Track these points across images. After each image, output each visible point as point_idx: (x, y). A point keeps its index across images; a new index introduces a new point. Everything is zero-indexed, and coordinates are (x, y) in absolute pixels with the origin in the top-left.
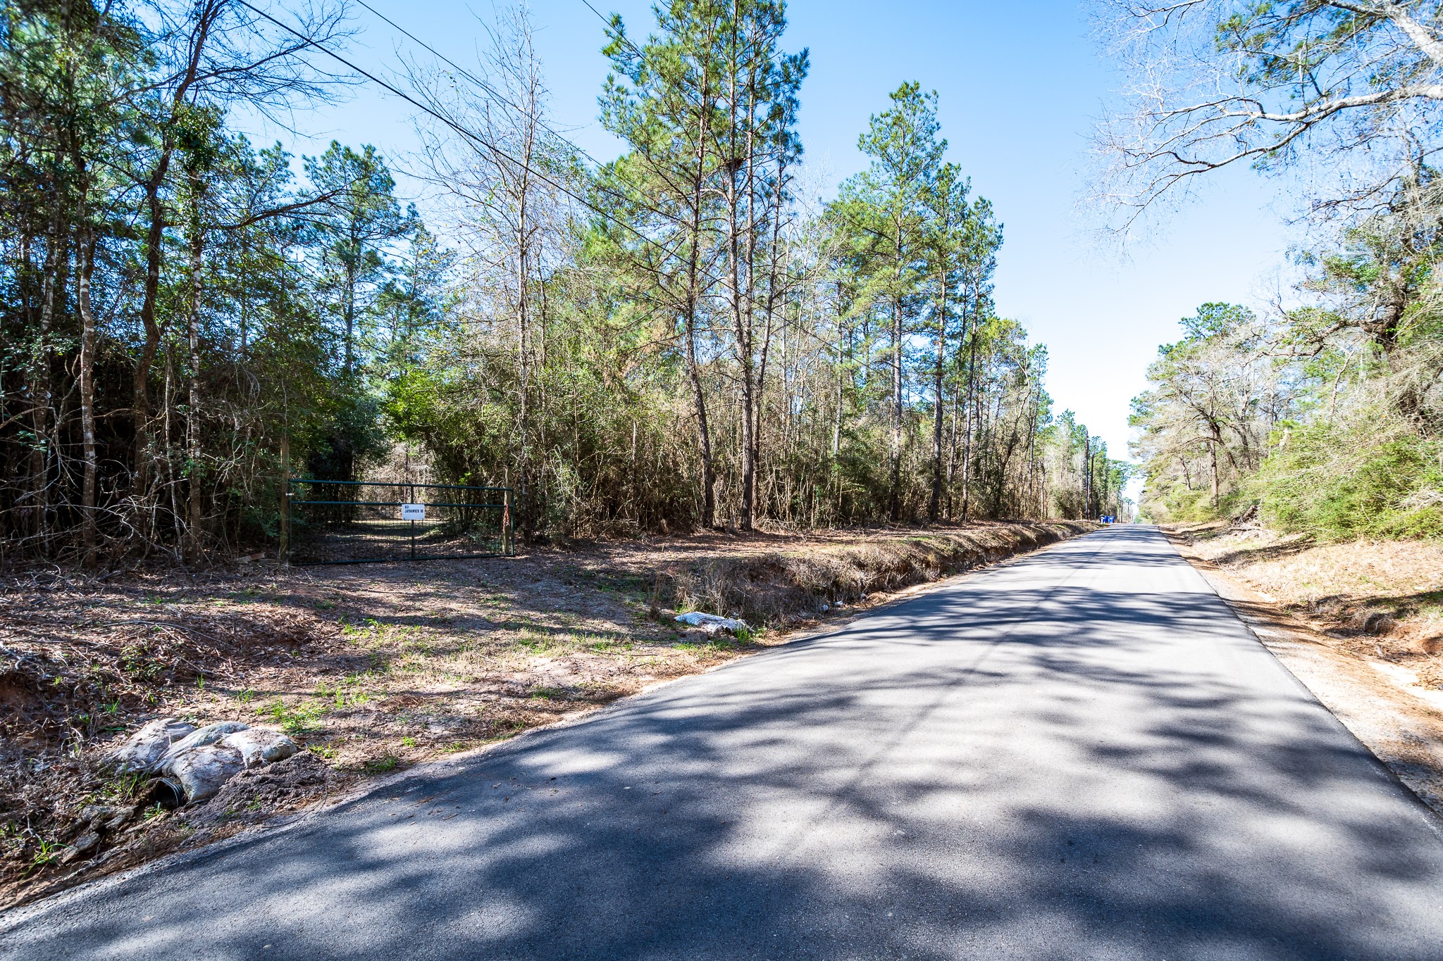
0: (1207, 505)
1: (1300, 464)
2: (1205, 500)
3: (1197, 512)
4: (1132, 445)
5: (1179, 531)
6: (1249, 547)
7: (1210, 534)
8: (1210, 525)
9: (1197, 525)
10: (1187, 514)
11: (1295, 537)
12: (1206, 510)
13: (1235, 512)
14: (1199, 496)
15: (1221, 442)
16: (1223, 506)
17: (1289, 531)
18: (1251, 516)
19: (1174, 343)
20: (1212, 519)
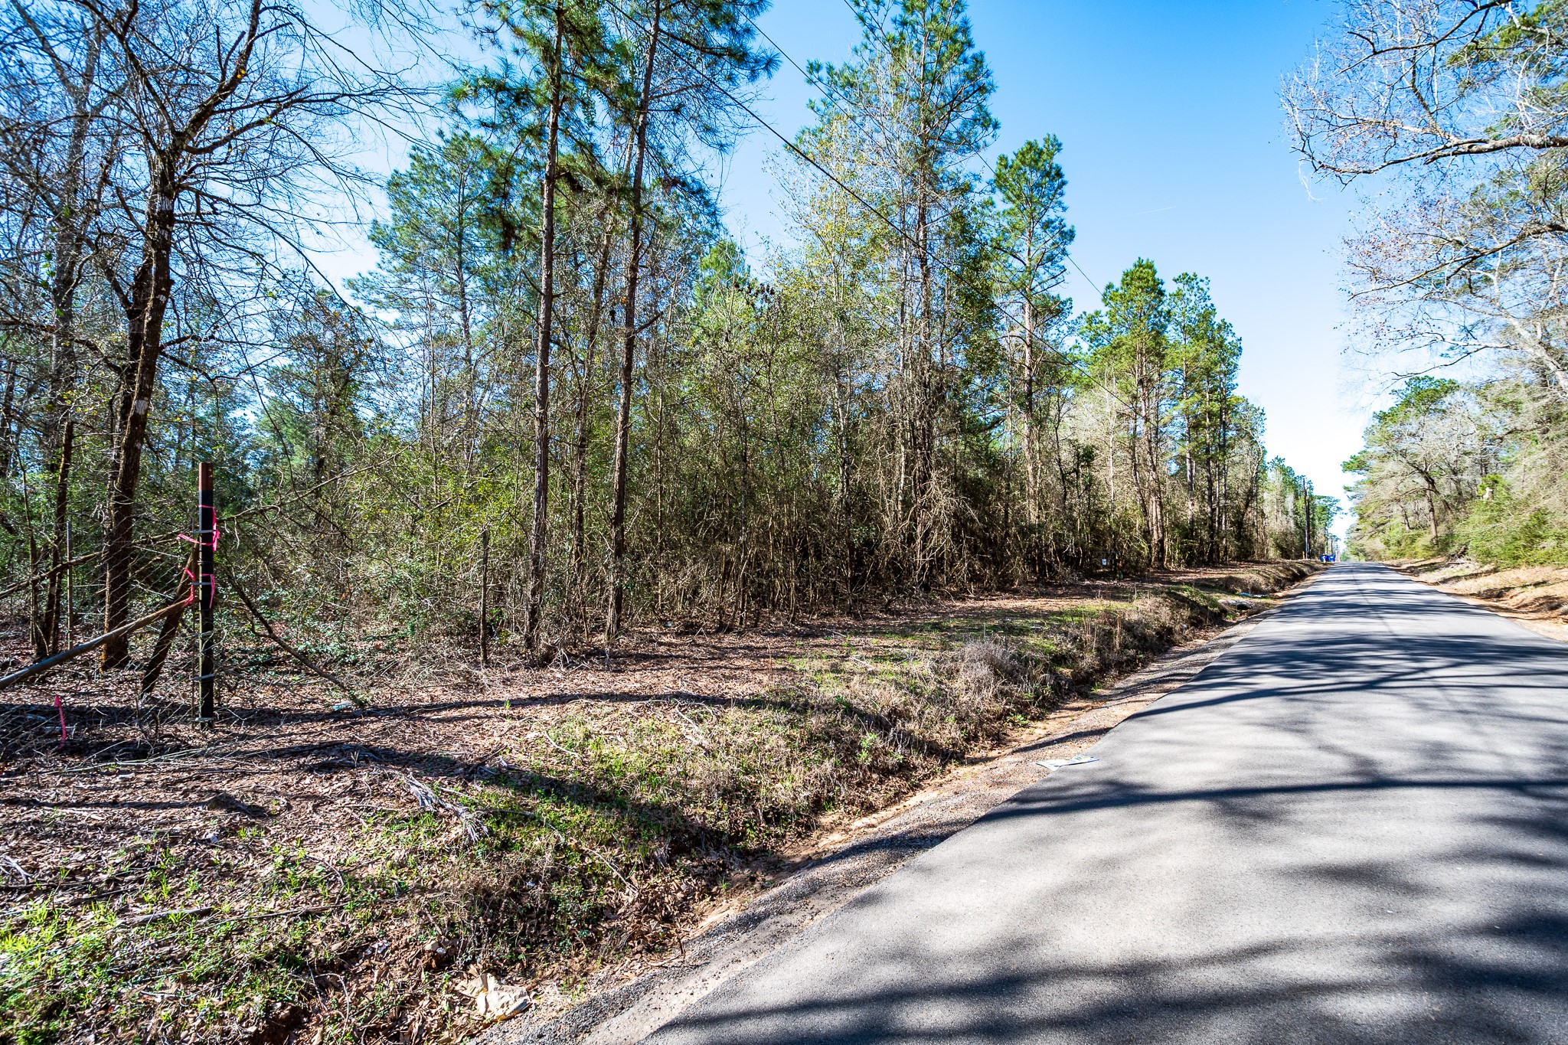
0: (1428, 544)
1: (1490, 520)
2: (1426, 539)
3: (1419, 550)
4: (1347, 489)
5: (1404, 567)
6: (1460, 574)
7: (1433, 568)
8: (1432, 561)
9: (1418, 561)
10: (1408, 552)
11: (1487, 568)
12: (1427, 548)
13: (1452, 551)
14: (1419, 535)
15: (1437, 492)
16: (1442, 545)
17: (1485, 563)
18: (1463, 553)
19: (1387, 411)
20: (1433, 556)
